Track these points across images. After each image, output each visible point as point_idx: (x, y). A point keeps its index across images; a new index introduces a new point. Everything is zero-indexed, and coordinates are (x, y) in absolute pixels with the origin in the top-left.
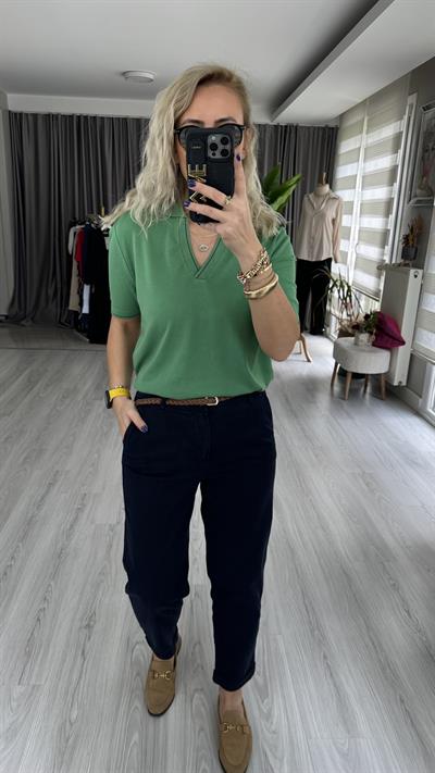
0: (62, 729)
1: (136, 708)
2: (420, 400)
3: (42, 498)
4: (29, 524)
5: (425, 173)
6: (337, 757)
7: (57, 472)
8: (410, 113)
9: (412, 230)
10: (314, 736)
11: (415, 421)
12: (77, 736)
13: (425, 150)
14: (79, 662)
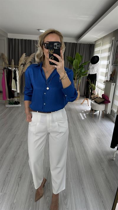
0: (11, 205)
1: (31, 200)
3: (11, 142)
4: (7, 148)
5: (116, 58)
7: (15, 135)
9: (112, 73)
12: (15, 207)
13: (117, 52)
14: (17, 187)
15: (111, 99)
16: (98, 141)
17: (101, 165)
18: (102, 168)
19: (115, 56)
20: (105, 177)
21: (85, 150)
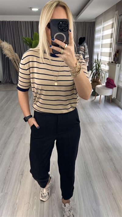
0: (13, 206)
1: (35, 198)
2: (120, 103)
3: (10, 136)
4: (6, 143)
6: (93, 212)
7: (14, 128)
8: (116, 17)
10: (86, 206)
11: (118, 109)
12: (18, 208)
13: (120, 28)
14: (19, 185)
15: (116, 82)
16: (104, 129)
17: (108, 154)
18: (110, 157)
19: (119, 33)
20: (113, 167)
21: (90, 140)
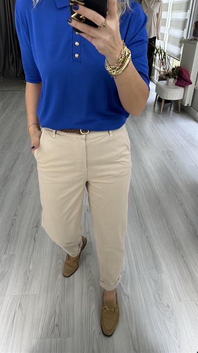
0: (25, 274)
2: (197, 113)
4: (6, 179)
7: (19, 153)
10: (141, 274)
14: (33, 244)
15: (193, 78)
16: (169, 156)
17: (177, 196)
18: (180, 201)
20: (184, 216)
21: (146, 173)
